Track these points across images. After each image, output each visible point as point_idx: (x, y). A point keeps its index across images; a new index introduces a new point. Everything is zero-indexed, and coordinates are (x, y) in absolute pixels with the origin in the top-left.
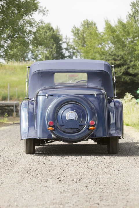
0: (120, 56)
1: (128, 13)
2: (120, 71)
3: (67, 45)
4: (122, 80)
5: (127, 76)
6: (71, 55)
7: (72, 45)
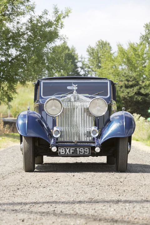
0: (133, 78)
1: (141, 34)
2: (132, 91)
3: (82, 64)
4: (135, 100)
5: (139, 96)
6: (86, 74)
7: (87, 64)
